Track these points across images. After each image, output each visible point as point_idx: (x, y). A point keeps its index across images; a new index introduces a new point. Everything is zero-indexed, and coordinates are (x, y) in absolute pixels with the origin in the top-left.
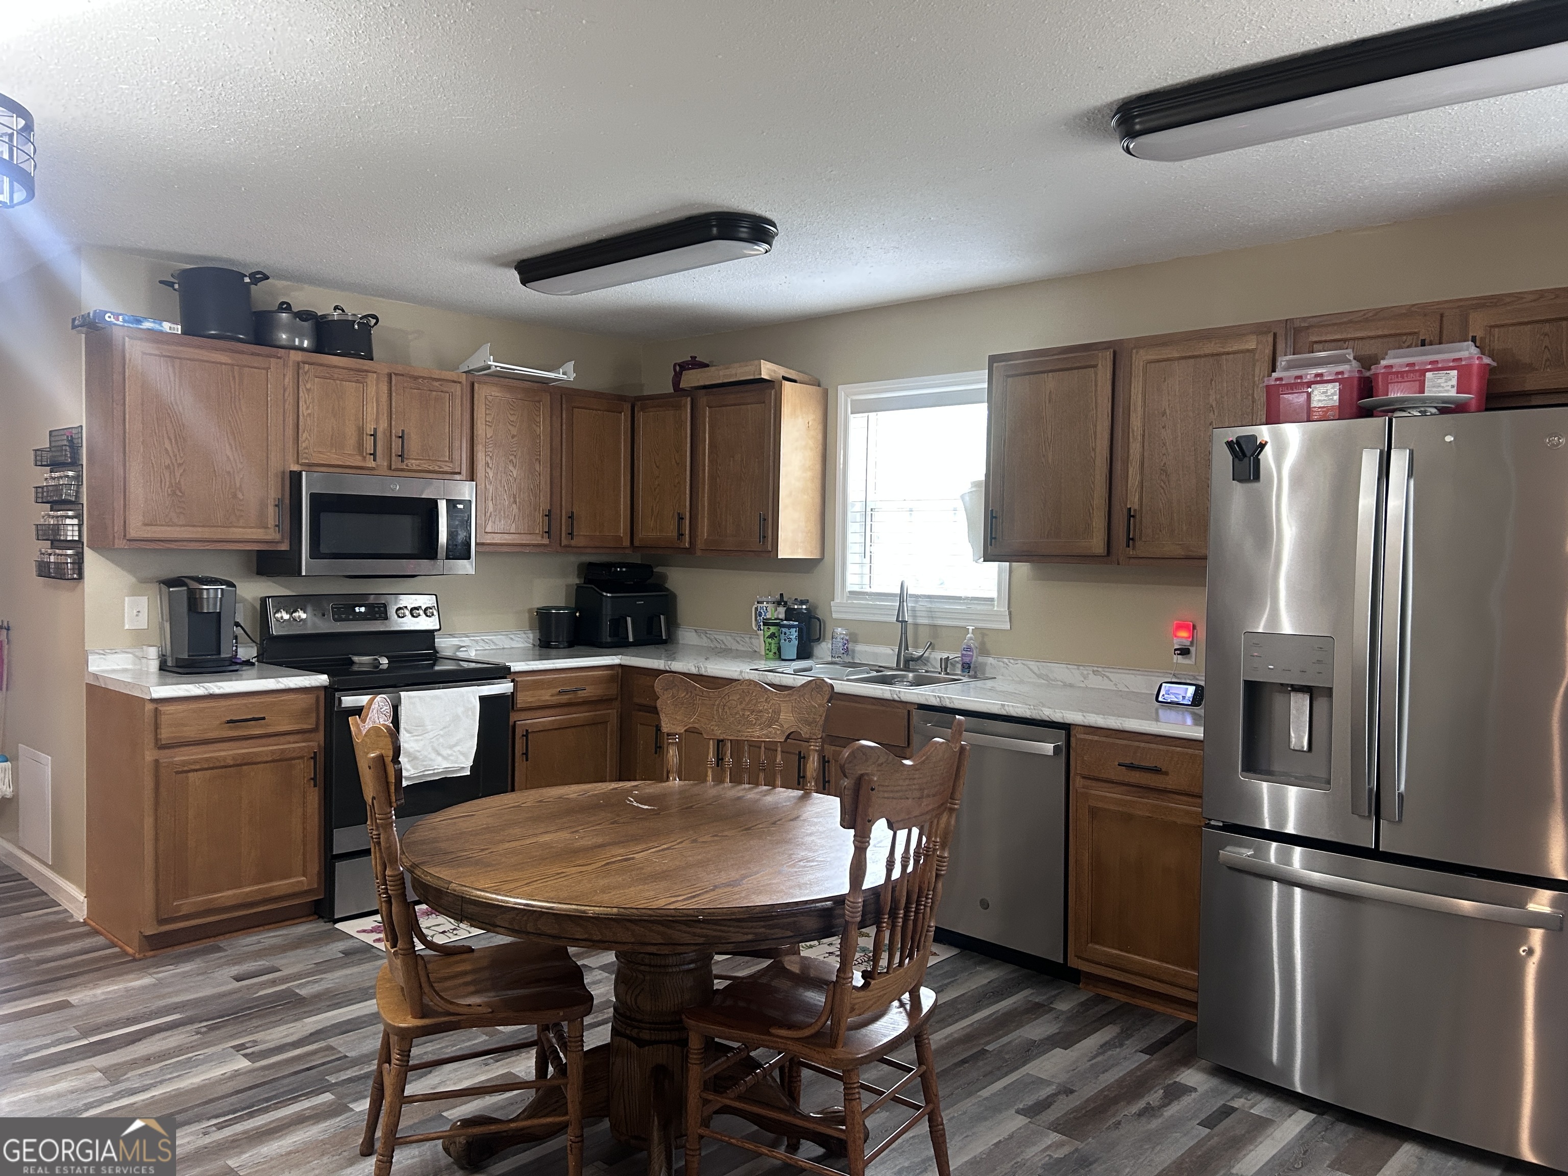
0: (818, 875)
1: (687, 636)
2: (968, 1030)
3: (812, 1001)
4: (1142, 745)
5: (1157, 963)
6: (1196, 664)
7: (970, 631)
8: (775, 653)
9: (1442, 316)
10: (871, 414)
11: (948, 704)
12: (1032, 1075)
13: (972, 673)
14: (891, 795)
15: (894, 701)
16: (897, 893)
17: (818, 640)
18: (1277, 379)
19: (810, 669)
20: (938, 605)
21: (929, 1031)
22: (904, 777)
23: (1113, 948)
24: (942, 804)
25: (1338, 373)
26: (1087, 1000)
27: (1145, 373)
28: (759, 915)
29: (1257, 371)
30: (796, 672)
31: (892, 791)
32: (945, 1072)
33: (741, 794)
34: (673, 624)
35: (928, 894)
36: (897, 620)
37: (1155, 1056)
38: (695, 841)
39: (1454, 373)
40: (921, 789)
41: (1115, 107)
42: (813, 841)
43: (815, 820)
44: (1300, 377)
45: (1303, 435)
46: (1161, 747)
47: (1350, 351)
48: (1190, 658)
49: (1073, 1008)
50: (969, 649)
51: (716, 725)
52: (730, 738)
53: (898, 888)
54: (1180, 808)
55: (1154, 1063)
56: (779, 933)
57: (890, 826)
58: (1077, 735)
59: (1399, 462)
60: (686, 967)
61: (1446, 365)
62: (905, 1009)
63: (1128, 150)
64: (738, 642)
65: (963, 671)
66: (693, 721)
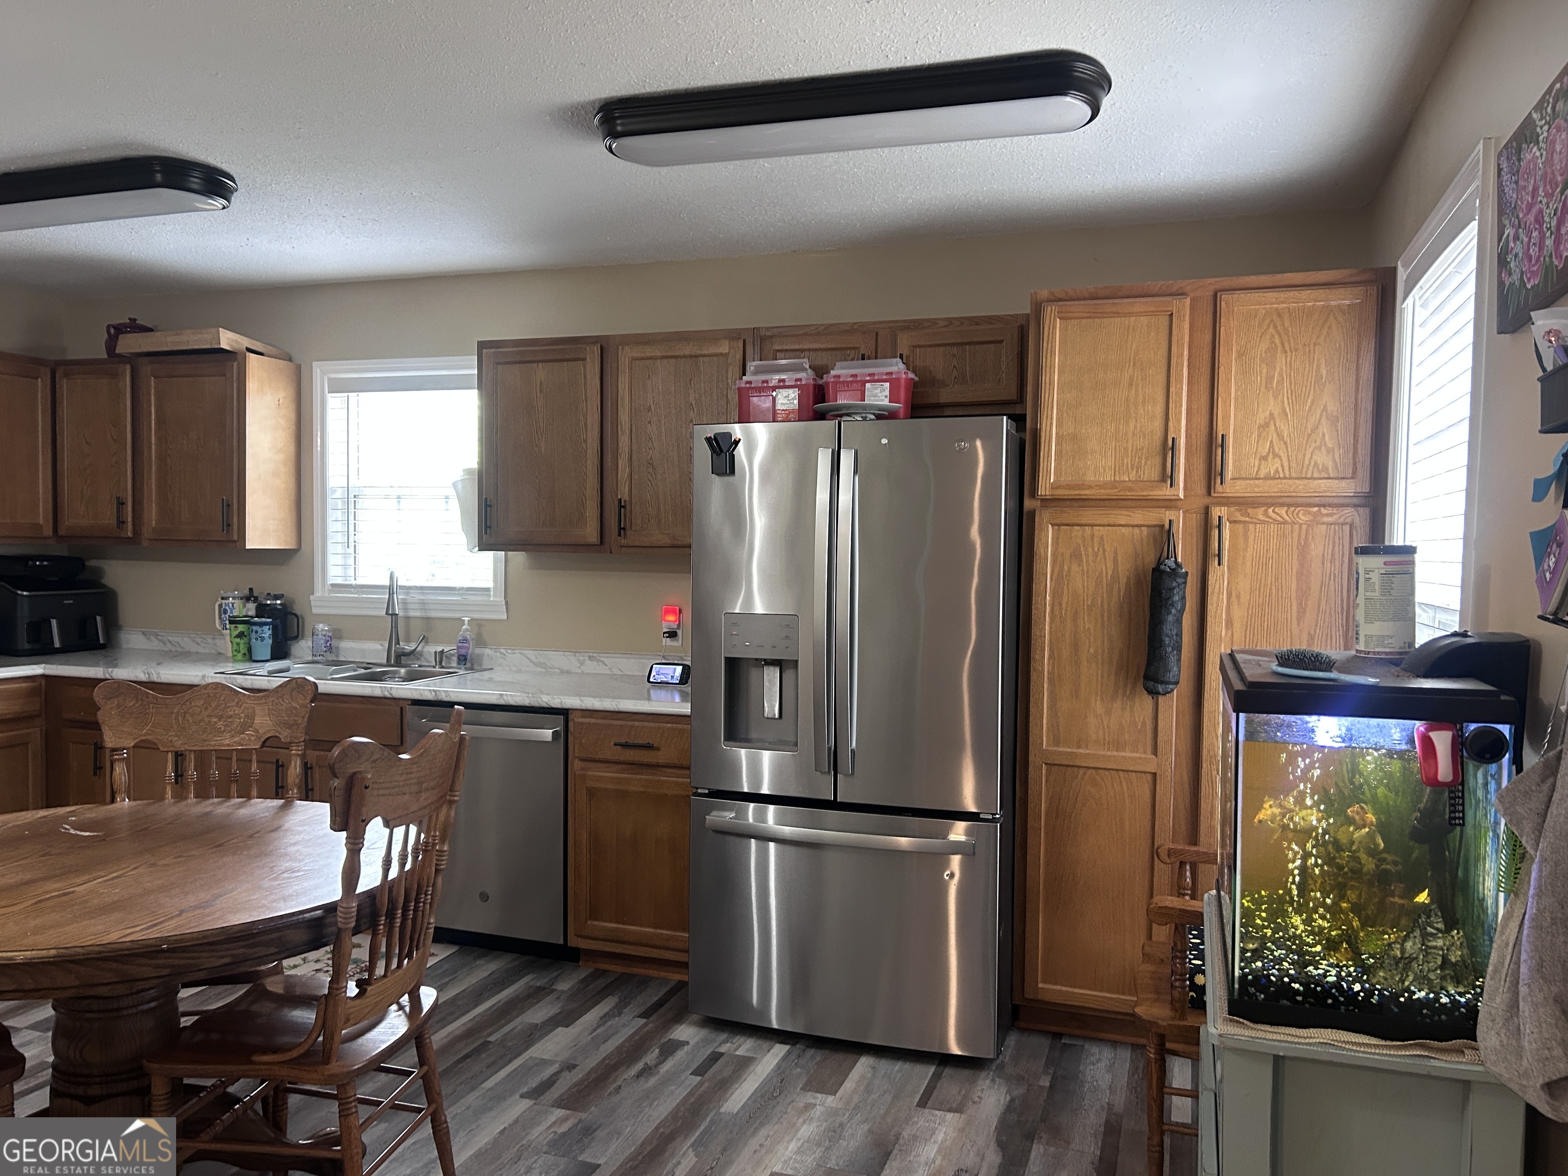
0: (305, 884)
1: (131, 639)
2: (470, 1025)
3: (300, 1020)
4: (637, 724)
5: (652, 930)
6: (682, 647)
7: (466, 622)
8: (244, 654)
9: (877, 334)
10: (351, 394)
11: (444, 697)
12: (536, 1058)
13: (468, 665)
14: (387, 792)
15: (385, 698)
16: (394, 893)
17: (296, 638)
18: (747, 382)
19: (287, 670)
20: (431, 597)
21: (431, 1032)
22: (400, 772)
23: (611, 922)
24: (441, 797)
25: (797, 380)
26: (587, 977)
27: (631, 368)
28: (238, 935)
29: (730, 374)
30: (271, 674)
31: (387, 788)
32: (447, 1071)
33: (208, 810)
34: (113, 625)
35: (427, 891)
36: (387, 613)
37: (651, 1019)
38: (154, 865)
39: (887, 385)
40: (420, 783)
41: (597, 107)
42: (297, 851)
43: (300, 829)
44: (767, 382)
45: (770, 434)
46: (652, 725)
47: (806, 360)
48: (678, 640)
49: (573, 987)
50: (465, 640)
51: (176, 736)
52: (194, 748)
53: (395, 889)
54: (670, 781)
55: (651, 1025)
56: (261, 951)
57: (387, 824)
58: (575, 719)
59: (847, 460)
60: (146, 1007)
61: (880, 377)
62: (405, 1012)
63: (610, 150)
64: (198, 644)
65: (459, 664)
66: (145, 733)
